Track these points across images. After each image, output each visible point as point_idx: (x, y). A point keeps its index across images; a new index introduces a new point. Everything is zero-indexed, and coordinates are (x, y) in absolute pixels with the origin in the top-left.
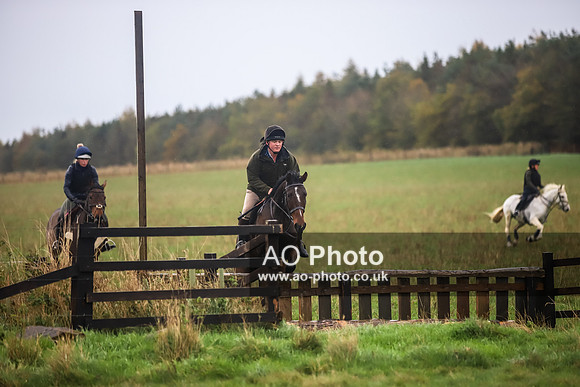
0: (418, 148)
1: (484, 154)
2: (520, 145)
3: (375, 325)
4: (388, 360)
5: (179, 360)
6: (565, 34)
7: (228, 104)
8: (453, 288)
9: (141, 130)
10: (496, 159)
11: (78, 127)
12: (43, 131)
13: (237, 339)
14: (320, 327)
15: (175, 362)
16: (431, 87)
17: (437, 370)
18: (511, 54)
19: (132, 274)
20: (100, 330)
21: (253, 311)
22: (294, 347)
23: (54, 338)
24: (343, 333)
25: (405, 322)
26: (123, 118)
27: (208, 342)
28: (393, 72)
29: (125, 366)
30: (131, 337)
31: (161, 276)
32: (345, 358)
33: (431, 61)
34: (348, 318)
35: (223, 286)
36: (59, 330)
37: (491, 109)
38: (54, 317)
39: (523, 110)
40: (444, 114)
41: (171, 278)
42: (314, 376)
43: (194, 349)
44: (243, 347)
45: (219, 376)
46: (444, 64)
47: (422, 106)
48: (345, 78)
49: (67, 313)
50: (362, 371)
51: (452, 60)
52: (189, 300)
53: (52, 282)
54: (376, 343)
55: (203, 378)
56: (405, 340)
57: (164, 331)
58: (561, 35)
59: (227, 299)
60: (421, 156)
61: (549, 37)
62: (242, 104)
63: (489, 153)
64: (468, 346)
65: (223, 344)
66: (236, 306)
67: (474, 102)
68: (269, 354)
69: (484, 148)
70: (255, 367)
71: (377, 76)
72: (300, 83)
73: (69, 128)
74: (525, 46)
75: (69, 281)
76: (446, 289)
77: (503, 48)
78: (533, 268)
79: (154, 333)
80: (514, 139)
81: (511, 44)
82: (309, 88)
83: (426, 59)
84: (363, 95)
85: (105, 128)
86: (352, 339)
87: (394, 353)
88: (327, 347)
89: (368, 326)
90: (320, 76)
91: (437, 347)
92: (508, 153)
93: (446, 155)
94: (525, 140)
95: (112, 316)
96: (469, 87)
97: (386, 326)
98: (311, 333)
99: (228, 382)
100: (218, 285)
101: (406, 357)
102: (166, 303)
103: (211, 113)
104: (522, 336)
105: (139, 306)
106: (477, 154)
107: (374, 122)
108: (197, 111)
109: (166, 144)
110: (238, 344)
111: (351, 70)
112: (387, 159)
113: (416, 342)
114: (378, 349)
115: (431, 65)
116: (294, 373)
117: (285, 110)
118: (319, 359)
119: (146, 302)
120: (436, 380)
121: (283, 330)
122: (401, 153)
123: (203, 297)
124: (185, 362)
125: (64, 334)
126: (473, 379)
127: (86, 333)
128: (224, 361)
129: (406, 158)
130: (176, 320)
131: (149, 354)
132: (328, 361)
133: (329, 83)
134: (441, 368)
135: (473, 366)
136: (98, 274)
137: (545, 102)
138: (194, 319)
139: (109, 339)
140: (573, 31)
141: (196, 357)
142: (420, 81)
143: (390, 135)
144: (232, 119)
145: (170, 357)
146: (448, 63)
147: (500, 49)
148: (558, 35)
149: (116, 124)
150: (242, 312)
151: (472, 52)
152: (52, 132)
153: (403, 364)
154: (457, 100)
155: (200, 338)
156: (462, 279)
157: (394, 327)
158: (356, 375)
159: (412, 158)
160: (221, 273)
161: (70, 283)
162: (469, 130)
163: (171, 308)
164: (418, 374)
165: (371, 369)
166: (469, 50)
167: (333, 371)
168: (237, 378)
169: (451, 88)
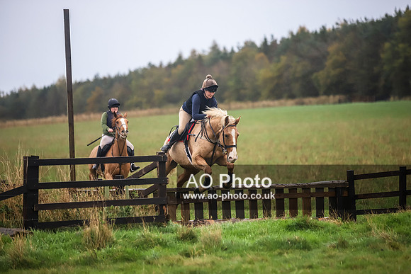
0: (262, 100)
1: (307, 104)
2: (331, 97)
3: (234, 222)
4: (242, 246)
5: (99, 249)
6: (360, 21)
7: (130, 72)
8: (287, 195)
9: (70, 92)
10: (315, 107)
11: (27, 90)
12: (3, 93)
13: (139, 234)
14: (195, 225)
15: (96, 251)
16: (270, 59)
17: (276, 252)
18: (324, 35)
19: (66, 190)
20: (44, 230)
21: (149, 215)
22: (178, 238)
23: (12, 236)
24: (212, 229)
25: (253, 220)
26: (59, 83)
27: (119, 237)
28: (243, 48)
29: (61, 254)
30: (65, 234)
31: (86, 192)
32: (213, 246)
33: (269, 41)
34: (215, 218)
35: (128, 198)
36: (15, 230)
37: (311, 73)
38: (11, 221)
39: (333, 73)
40: (280, 77)
41: (92, 194)
42: (192, 258)
43: (109, 241)
44: (142, 239)
45: (127, 259)
46: (278, 42)
47: (264, 72)
48: (210, 53)
49: (21, 219)
50: (225, 254)
51: (283, 40)
52: (105, 208)
53: (10, 197)
54: (234, 234)
55: (115, 261)
56: (254, 232)
57: (88, 229)
58: (358, 21)
59: (131, 207)
60: (264, 106)
61: (349, 23)
62: (140, 72)
63: (310, 103)
64: (297, 235)
65: (129, 238)
66: (137, 211)
67: (299, 68)
68: (161, 244)
69: (307, 100)
70: (152, 253)
71: (233, 51)
72: (180, 57)
73: (20, 91)
74: (333, 29)
75: (22, 196)
76: (282, 197)
77: (318, 31)
78: (341, 181)
79: (81, 231)
80: (327, 93)
81: (324, 28)
82: (186, 61)
83: (265, 39)
84: (223, 65)
85: (46, 90)
86: (218, 232)
87: (247, 241)
88: (201, 238)
89: (229, 223)
90: (194, 52)
91: (276, 236)
92: (323, 103)
93: (281, 105)
94: (335, 94)
95: (52, 220)
96: (296, 58)
97: (241, 223)
98: (189, 228)
99: (132, 264)
100: (125, 197)
101: (255, 244)
102: (89, 210)
103: (119, 79)
104: (334, 228)
105: (71, 213)
106: (302, 104)
107: (231, 83)
108: (110, 77)
109: (89, 100)
110: (139, 238)
111: (215, 48)
112: (241, 108)
113: (261, 234)
114: (236, 239)
115: (269, 43)
116: (178, 256)
117: (170, 76)
118: (195, 246)
119: (75, 210)
120: (275, 259)
121: (170, 227)
122: (250, 104)
123: (114, 206)
124: (103, 251)
125: (18, 233)
126: (301, 258)
127: (34, 232)
128: (129, 249)
129: (253, 107)
130: (96, 222)
131: (78, 246)
132: (201, 248)
133: (200, 57)
134: (279, 251)
135: (301, 249)
136: (41, 191)
137: (348, 68)
138: (109, 221)
139: (50, 236)
140: (366, 19)
141: (110, 247)
142: (262, 54)
143: (242, 92)
144: (133, 82)
145: (92, 248)
146: (281, 42)
147: (316, 32)
148: (355, 22)
149: (53, 88)
150: (142, 215)
151: (298, 34)
152: (9, 93)
153: (253, 249)
154: (287, 67)
155: (113, 234)
156: (293, 189)
157: (247, 223)
158: (220, 257)
159: (258, 107)
160: (127, 189)
161: (22, 197)
162: (296, 87)
163: (92, 214)
164: (263, 255)
165: (231, 252)
166: (295, 33)
167: (205, 255)
168: (139, 261)
169: (284, 59)
